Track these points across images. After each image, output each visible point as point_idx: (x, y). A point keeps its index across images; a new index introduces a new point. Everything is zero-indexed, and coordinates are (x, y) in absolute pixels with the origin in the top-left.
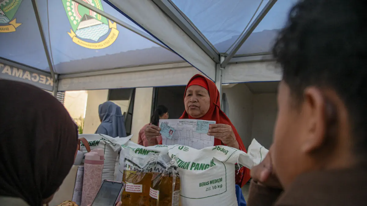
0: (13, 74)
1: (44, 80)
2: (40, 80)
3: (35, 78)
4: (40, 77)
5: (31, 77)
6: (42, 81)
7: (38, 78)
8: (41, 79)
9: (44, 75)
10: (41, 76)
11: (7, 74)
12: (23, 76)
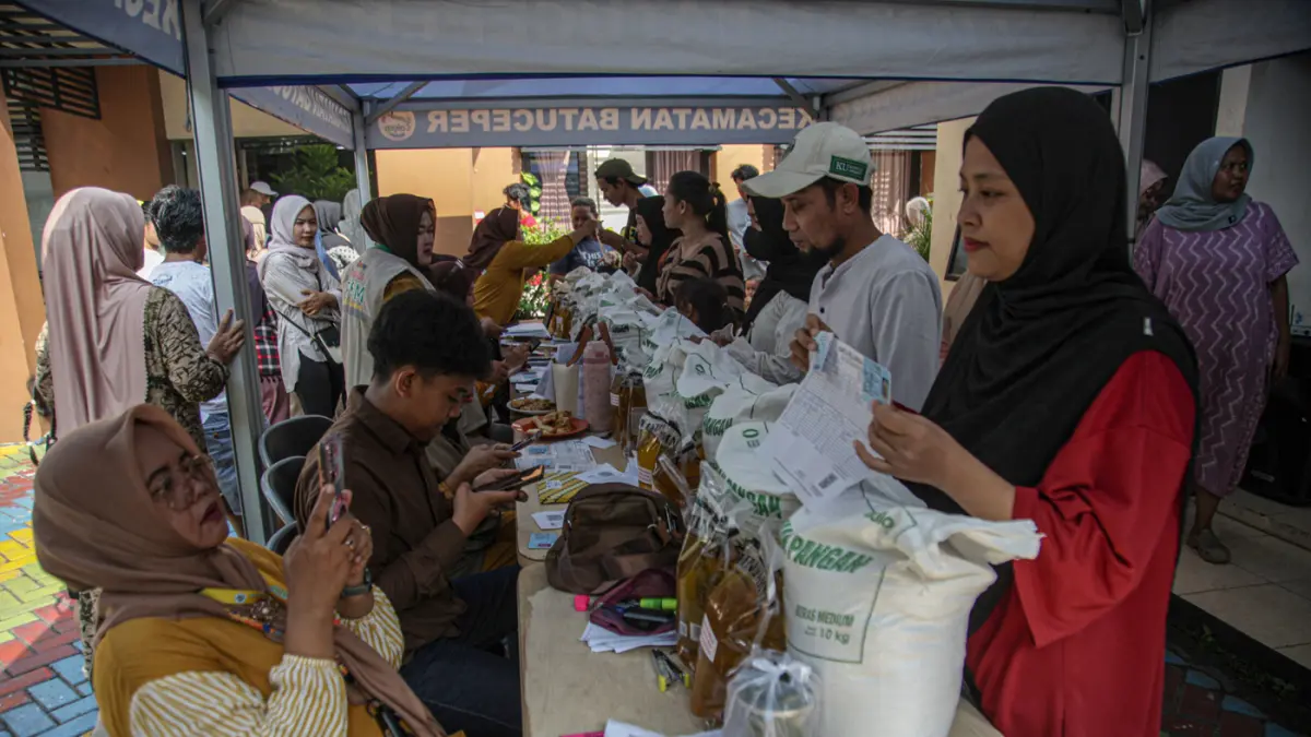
0: (715, 126)
1: (791, 118)
2: (778, 122)
3: (767, 119)
4: (778, 115)
5: (757, 119)
6: (786, 122)
7: (774, 118)
8: (782, 118)
9: (786, 106)
10: (782, 110)
11: (701, 128)
12: (736, 122)
